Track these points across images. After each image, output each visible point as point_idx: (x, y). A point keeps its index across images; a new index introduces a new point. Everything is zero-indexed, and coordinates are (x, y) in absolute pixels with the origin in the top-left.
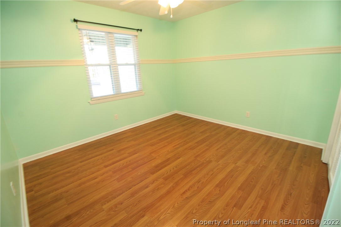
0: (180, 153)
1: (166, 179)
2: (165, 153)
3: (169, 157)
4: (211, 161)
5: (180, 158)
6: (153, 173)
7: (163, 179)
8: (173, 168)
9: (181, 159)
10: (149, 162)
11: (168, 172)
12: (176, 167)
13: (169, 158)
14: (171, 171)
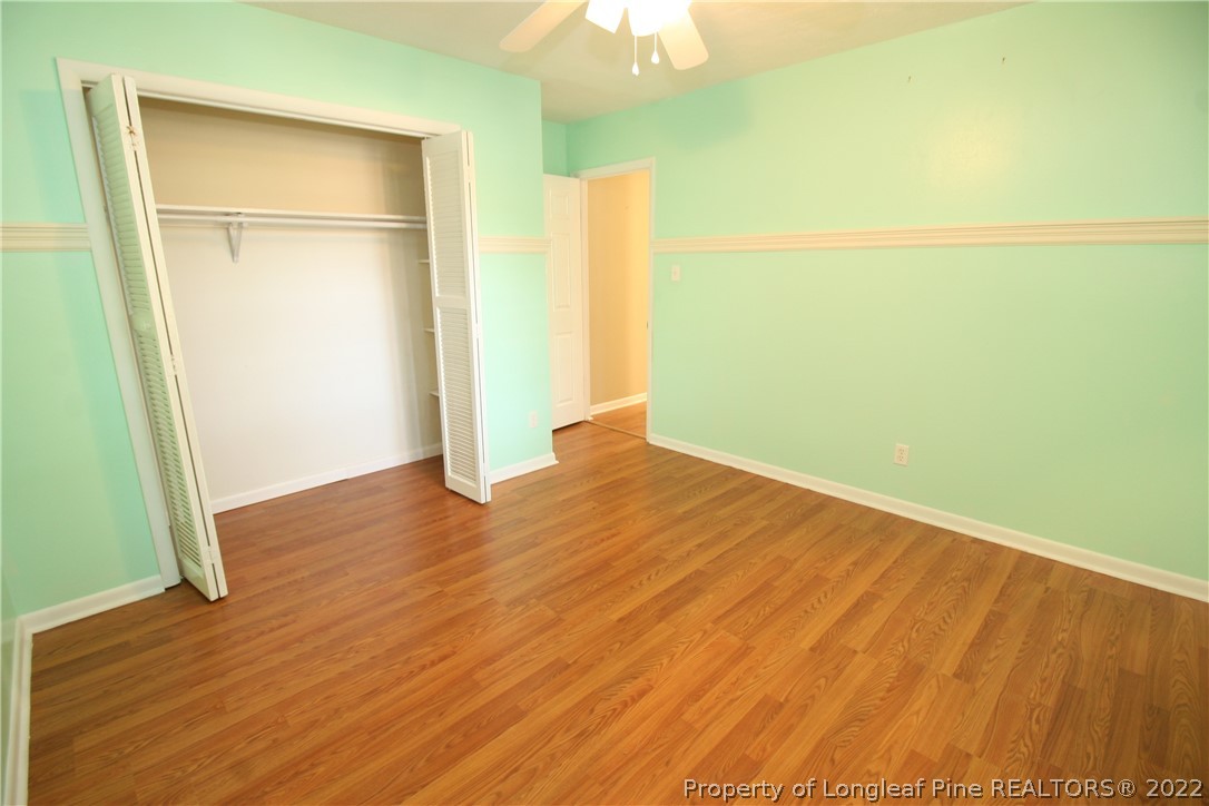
0: (618, 645)
1: (656, 560)
2: (683, 647)
3: (663, 624)
4: (507, 606)
5: (620, 620)
6: (699, 573)
7: (665, 560)
8: (640, 584)
9: (615, 617)
10: (727, 608)
11: (657, 574)
12: (632, 587)
13: (659, 622)
14: (646, 576)
